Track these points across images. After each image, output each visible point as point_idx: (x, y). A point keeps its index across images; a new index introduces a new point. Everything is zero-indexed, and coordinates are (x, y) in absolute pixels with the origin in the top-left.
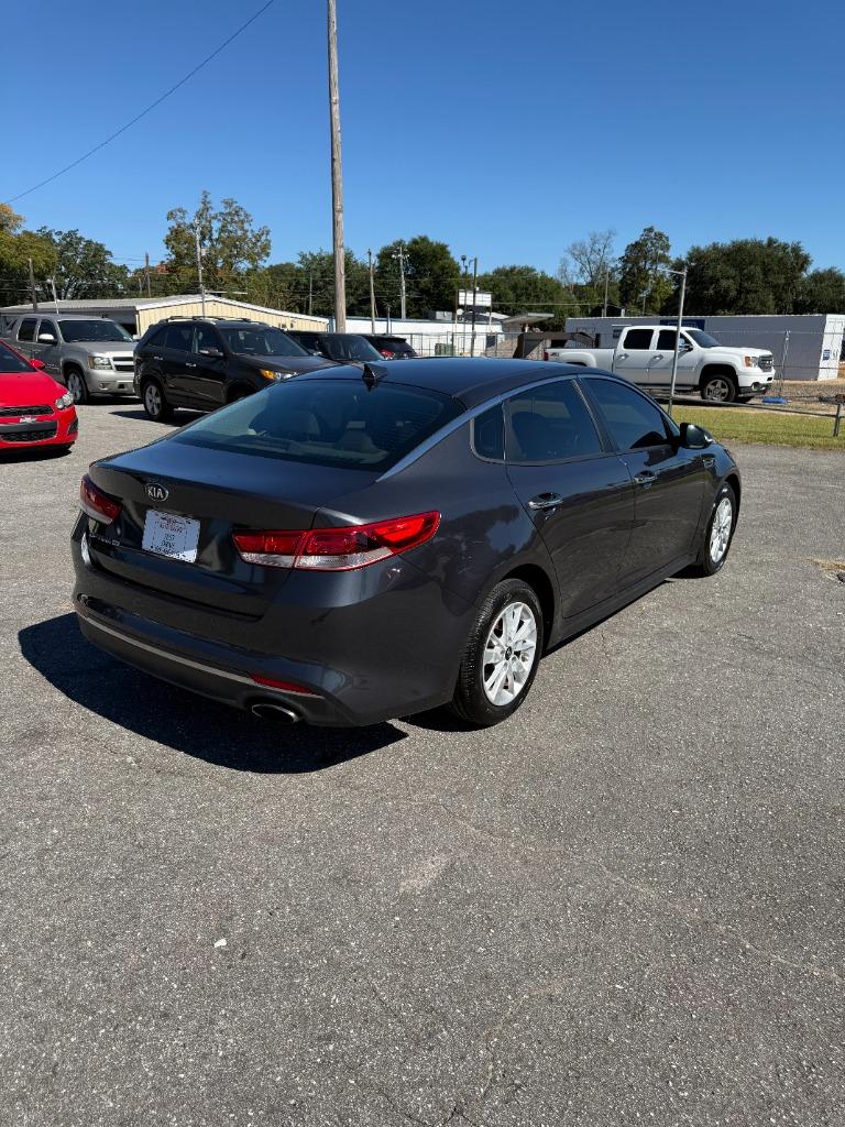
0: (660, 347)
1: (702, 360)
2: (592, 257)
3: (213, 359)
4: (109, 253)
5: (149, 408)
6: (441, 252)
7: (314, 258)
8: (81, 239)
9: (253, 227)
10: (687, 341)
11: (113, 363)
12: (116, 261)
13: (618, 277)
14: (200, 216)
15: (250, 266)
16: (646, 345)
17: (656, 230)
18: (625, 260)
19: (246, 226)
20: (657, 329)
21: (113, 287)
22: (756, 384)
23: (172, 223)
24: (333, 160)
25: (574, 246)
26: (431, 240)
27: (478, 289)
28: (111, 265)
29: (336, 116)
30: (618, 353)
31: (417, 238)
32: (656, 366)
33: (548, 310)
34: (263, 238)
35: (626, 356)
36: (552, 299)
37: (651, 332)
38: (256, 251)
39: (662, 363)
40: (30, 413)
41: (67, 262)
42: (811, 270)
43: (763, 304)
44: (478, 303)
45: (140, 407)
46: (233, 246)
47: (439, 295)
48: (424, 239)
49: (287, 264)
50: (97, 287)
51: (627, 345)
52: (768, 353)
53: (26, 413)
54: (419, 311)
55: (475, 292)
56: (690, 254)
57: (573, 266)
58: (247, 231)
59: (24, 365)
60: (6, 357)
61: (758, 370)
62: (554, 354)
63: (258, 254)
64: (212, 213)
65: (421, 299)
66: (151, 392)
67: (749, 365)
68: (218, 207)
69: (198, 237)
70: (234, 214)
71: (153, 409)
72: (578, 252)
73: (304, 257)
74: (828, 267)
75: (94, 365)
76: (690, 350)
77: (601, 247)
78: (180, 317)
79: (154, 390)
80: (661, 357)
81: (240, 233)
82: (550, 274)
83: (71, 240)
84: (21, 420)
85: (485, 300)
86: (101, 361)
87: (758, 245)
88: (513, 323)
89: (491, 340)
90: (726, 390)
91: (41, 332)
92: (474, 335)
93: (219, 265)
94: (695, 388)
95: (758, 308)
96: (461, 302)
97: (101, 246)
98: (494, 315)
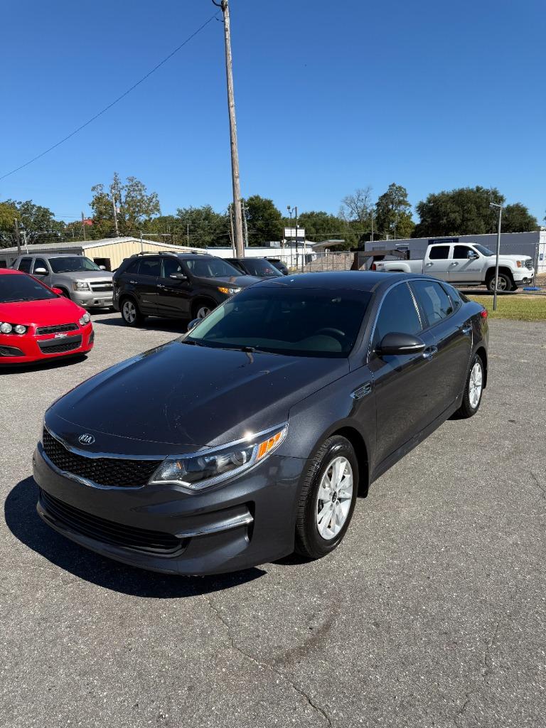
0: (455, 257)
1: (486, 264)
2: (359, 204)
3: (180, 281)
4: (53, 214)
5: (126, 317)
6: (268, 205)
7: (187, 212)
8: (34, 205)
9: (147, 193)
10: (475, 253)
11: (91, 286)
12: (57, 219)
13: (374, 215)
14: (113, 188)
15: (147, 218)
16: (446, 257)
17: (397, 185)
18: (378, 205)
19: (143, 193)
20: (452, 245)
21: (56, 235)
22: (525, 279)
23: (95, 193)
24: (232, 143)
25: (347, 198)
26: (261, 198)
27: (298, 226)
28: (54, 221)
29: (233, 115)
30: (426, 263)
31: (253, 197)
32: (453, 269)
33: (338, 237)
34: (154, 199)
35: (432, 264)
36: (338, 230)
37: (448, 247)
38: (150, 208)
39: (458, 268)
40: (62, 330)
41: (26, 221)
42: (505, 205)
43: (478, 227)
44: (298, 235)
45: (118, 315)
46: (135, 205)
47: (269, 231)
48: (257, 197)
49: (170, 216)
50: (45, 235)
51: (432, 256)
52: (529, 258)
53: (59, 331)
54: (256, 242)
55: (297, 229)
56: (428, 198)
57: (347, 211)
58: (144, 196)
59: (50, 293)
60: (36, 288)
61: (525, 269)
62: (380, 265)
63: (151, 210)
64: (120, 186)
65: (257, 235)
66: (127, 306)
67: (519, 266)
68: (124, 182)
69: (114, 202)
70: (135, 186)
71: (129, 318)
72: (349, 201)
73: (179, 211)
74: (516, 203)
75: (77, 288)
76: (478, 258)
77: (364, 197)
78: (147, 253)
79: (130, 305)
80: (457, 263)
81: (139, 197)
82: (336, 216)
83: (27, 207)
84: (56, 336)
85: (301, 233)
86: (82, 285)
87: (472, 191)
88: (318, 247)
89: (308, 258)
90: (505, 284)
91: (36, 267)
92: (298, 255)
93: (127, 218)
94: (483, 283)
95: (476, 230)
96: (286, 235)
97: (47, 209)
98: (307, 242)
